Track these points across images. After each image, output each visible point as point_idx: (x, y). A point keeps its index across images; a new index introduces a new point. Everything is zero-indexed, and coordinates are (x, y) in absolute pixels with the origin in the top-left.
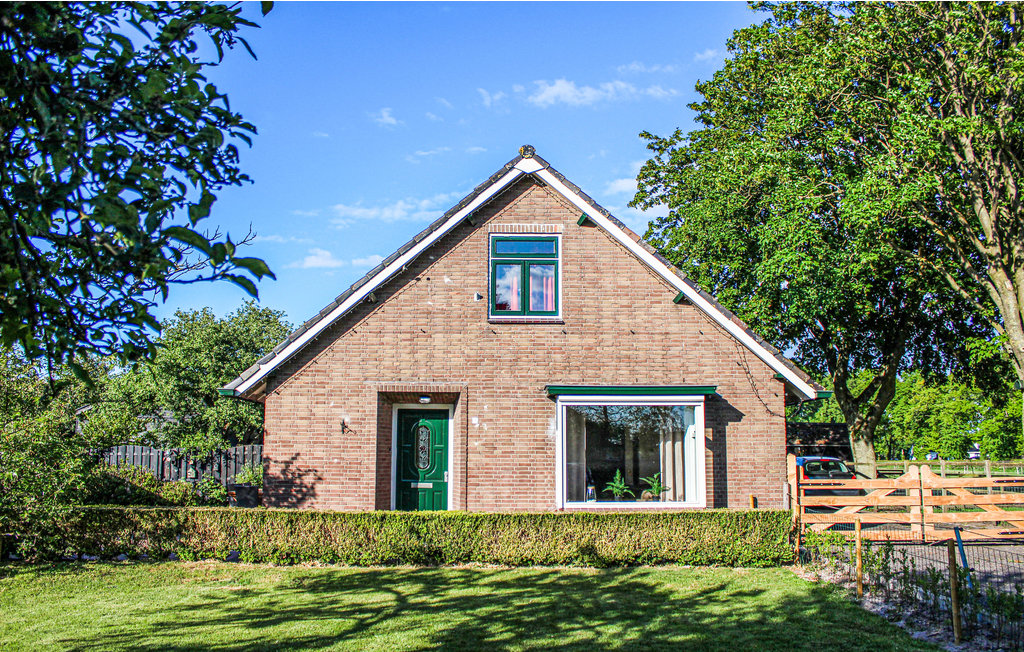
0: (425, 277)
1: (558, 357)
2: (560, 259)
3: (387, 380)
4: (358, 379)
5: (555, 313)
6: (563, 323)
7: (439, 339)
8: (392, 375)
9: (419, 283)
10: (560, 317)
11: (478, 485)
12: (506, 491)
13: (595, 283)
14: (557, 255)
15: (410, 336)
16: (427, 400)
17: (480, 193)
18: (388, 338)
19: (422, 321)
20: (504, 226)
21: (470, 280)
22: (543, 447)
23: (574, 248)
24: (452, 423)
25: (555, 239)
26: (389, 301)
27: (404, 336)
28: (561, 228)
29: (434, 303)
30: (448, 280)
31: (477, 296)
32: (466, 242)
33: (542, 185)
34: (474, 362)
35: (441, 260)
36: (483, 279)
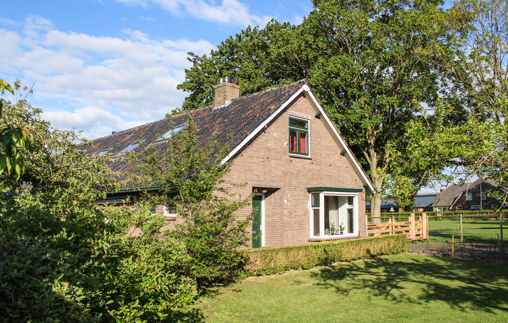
0: (268, 132)
1: (310, 174)
2: (309, 131)
3: (255, 181)
4: (243, 180)
5: (307, 155)
6: (311, 159)
7: (273, 162)
8: (257, 178)
9: (265, 134)
10: (309, 156)
11: (286, 231)
12: (295, 232)
13: (320, 144)
14: (307, 129)
15: (262, 160)
16: (265, 191)
17: (290, 96)
18: (255, 160)
19: (267, 153)
20: (293, 112)
21: (283, 136)
22: (306, 213)
23: (314, 128)
24: (263, 202)
25: (307, 122)
26: (255, 142)
27: (260, 160)
28: (310, 117)
29: (271, 145)
30: (275, 134)
31: (285, 144)
32: (281, 118)
33: (305, 97)
34: (285, 174)
35: (274, 125)
36: (287, 136)
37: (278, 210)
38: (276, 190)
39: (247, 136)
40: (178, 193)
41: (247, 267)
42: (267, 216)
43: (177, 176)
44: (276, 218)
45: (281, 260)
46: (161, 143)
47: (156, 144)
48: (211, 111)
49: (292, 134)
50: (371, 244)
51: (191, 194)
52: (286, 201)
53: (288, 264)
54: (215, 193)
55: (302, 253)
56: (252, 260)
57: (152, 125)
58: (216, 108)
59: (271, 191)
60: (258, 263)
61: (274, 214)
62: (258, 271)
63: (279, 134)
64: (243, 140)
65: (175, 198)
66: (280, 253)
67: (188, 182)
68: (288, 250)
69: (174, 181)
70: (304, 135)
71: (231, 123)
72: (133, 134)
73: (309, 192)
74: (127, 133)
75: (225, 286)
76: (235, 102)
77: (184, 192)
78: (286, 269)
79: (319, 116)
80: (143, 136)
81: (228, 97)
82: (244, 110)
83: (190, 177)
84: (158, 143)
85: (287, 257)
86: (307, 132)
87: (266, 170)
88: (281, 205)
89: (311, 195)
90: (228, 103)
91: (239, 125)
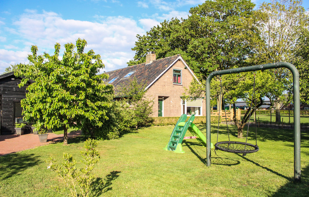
0: (164, 76)
1: (182, 91)
2: (182, 74)
3: (159, 94)
5: (181, 84)
7: (166, 87)
12: (175, 113)
13: (186, 79)
14: (181, 73)
15: (162, 86)
16: (163, 98)
17: (173, 61)
18: (159, 86)
19: (164, 83)
20: (175, 67)
21: (171, 77)
22: (180, 106)
23: (184, 73)
24: (163, 102)
25: (181, 71)
26: (159, 79)
27: (161, 86)
28: (182, 69)
29: (166, 80)
30: (167, 76)
31: (171, 80)
32: (170, 70)
33: (180, 61)
34: (171, 91)
35: (167, 73)
36: (172, 77)
37: (168, 105)
38: (167, 97)
39: (156, 77)
40: (132, 98)
41: (154, 123)
42: (165, 107)
43: (132, 93)
44: (168, 108)
45: (166, 121)
46: (126, 78)
47: (123, 79)
48: (144, 65)
49: (175, 76)
50: (204, 119)
51: (136, 98)
52: (171, 102)
53: (169, 123)
54: (143, 98)
55: (174, 119)
56: (155, 120)
57: (121, 70)
58: (146, 64)
59: (166, 98)
60: (158, 121)
61: (167, 106)
62: (158, 124)
63: (169, 76)
64: (154, 79)
65: (132, 99)
66: (166, 119)
67: (135, 95)
68: (168, 118)
69: (131, 95)
70: (179, 76)
71: (152, 72)
72: (113, 74)
73: (181, 98)
74: (111, 73)
75: (146, 127)
76: (154, 62)
77: (134, 98)
78: (168, 124)
79: (186, 68)
80: (118, 75)
81: (151, 60)
82: (156, 66)
83: (135, 93)
84: (124, 78)
85: (168, 121)
86: (181, 75)
87: (164, 90)
88: (170, 103)
89: (182, 99)
90: (151, 62)
91: (154, 73)
